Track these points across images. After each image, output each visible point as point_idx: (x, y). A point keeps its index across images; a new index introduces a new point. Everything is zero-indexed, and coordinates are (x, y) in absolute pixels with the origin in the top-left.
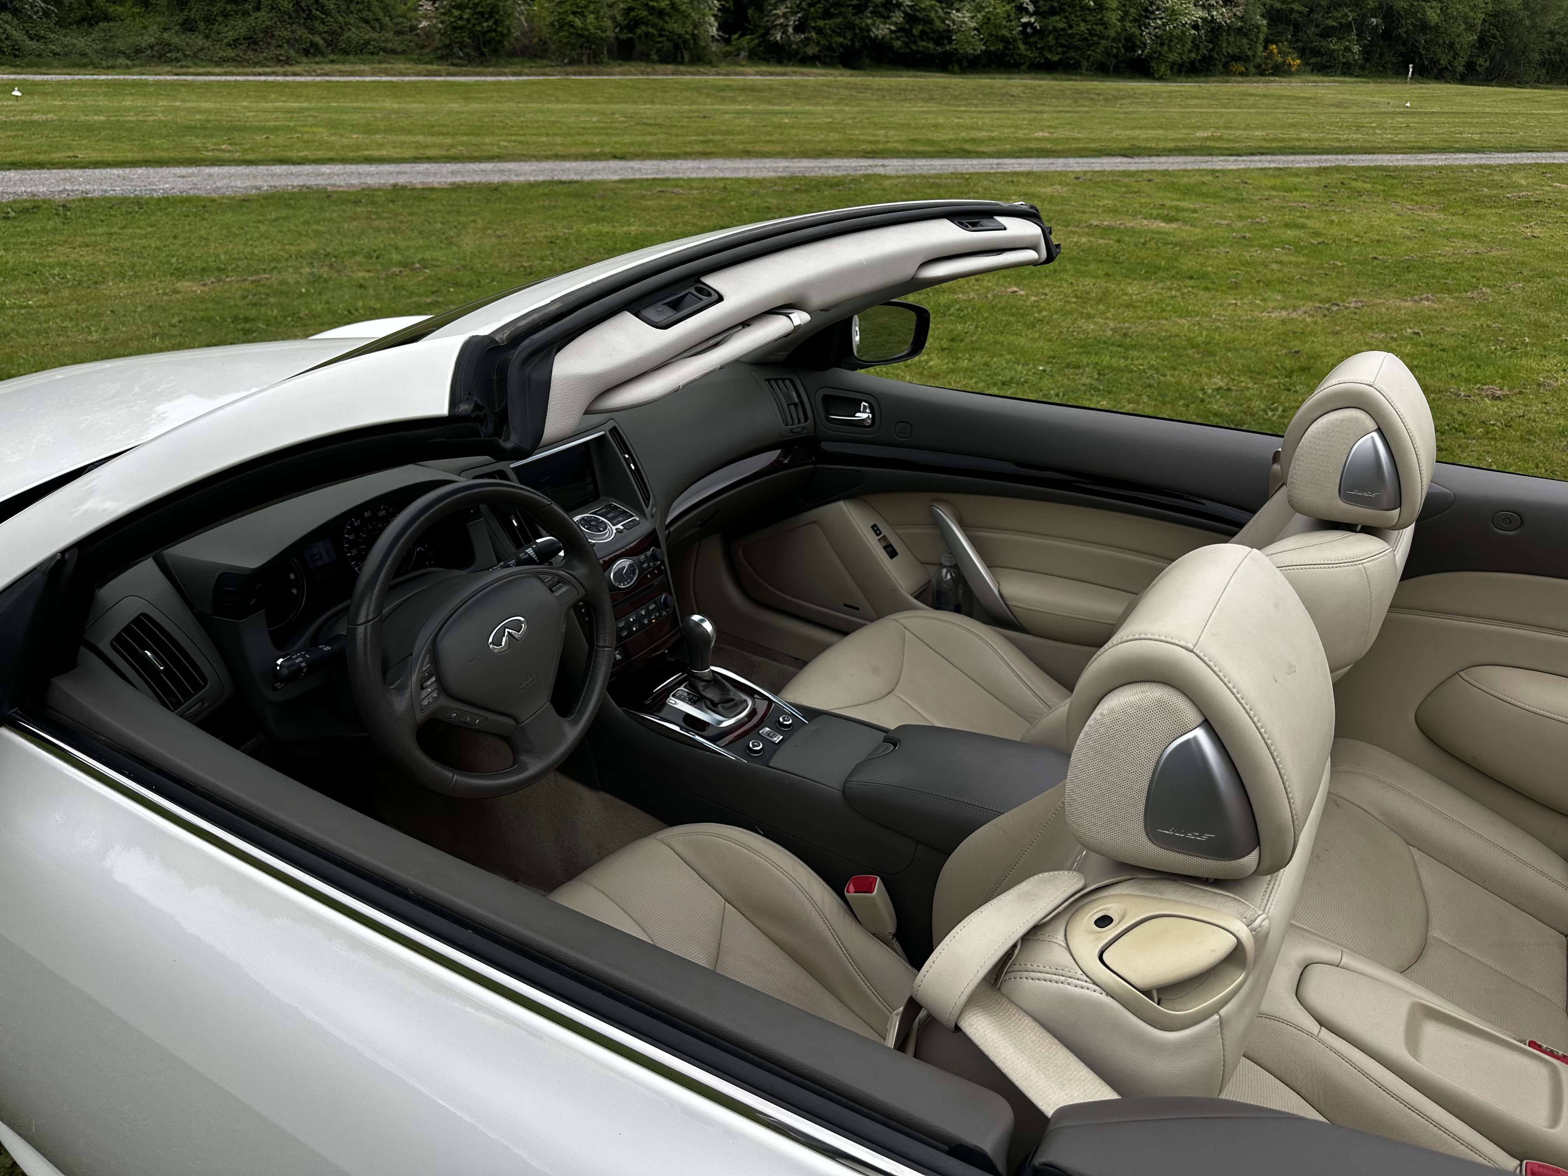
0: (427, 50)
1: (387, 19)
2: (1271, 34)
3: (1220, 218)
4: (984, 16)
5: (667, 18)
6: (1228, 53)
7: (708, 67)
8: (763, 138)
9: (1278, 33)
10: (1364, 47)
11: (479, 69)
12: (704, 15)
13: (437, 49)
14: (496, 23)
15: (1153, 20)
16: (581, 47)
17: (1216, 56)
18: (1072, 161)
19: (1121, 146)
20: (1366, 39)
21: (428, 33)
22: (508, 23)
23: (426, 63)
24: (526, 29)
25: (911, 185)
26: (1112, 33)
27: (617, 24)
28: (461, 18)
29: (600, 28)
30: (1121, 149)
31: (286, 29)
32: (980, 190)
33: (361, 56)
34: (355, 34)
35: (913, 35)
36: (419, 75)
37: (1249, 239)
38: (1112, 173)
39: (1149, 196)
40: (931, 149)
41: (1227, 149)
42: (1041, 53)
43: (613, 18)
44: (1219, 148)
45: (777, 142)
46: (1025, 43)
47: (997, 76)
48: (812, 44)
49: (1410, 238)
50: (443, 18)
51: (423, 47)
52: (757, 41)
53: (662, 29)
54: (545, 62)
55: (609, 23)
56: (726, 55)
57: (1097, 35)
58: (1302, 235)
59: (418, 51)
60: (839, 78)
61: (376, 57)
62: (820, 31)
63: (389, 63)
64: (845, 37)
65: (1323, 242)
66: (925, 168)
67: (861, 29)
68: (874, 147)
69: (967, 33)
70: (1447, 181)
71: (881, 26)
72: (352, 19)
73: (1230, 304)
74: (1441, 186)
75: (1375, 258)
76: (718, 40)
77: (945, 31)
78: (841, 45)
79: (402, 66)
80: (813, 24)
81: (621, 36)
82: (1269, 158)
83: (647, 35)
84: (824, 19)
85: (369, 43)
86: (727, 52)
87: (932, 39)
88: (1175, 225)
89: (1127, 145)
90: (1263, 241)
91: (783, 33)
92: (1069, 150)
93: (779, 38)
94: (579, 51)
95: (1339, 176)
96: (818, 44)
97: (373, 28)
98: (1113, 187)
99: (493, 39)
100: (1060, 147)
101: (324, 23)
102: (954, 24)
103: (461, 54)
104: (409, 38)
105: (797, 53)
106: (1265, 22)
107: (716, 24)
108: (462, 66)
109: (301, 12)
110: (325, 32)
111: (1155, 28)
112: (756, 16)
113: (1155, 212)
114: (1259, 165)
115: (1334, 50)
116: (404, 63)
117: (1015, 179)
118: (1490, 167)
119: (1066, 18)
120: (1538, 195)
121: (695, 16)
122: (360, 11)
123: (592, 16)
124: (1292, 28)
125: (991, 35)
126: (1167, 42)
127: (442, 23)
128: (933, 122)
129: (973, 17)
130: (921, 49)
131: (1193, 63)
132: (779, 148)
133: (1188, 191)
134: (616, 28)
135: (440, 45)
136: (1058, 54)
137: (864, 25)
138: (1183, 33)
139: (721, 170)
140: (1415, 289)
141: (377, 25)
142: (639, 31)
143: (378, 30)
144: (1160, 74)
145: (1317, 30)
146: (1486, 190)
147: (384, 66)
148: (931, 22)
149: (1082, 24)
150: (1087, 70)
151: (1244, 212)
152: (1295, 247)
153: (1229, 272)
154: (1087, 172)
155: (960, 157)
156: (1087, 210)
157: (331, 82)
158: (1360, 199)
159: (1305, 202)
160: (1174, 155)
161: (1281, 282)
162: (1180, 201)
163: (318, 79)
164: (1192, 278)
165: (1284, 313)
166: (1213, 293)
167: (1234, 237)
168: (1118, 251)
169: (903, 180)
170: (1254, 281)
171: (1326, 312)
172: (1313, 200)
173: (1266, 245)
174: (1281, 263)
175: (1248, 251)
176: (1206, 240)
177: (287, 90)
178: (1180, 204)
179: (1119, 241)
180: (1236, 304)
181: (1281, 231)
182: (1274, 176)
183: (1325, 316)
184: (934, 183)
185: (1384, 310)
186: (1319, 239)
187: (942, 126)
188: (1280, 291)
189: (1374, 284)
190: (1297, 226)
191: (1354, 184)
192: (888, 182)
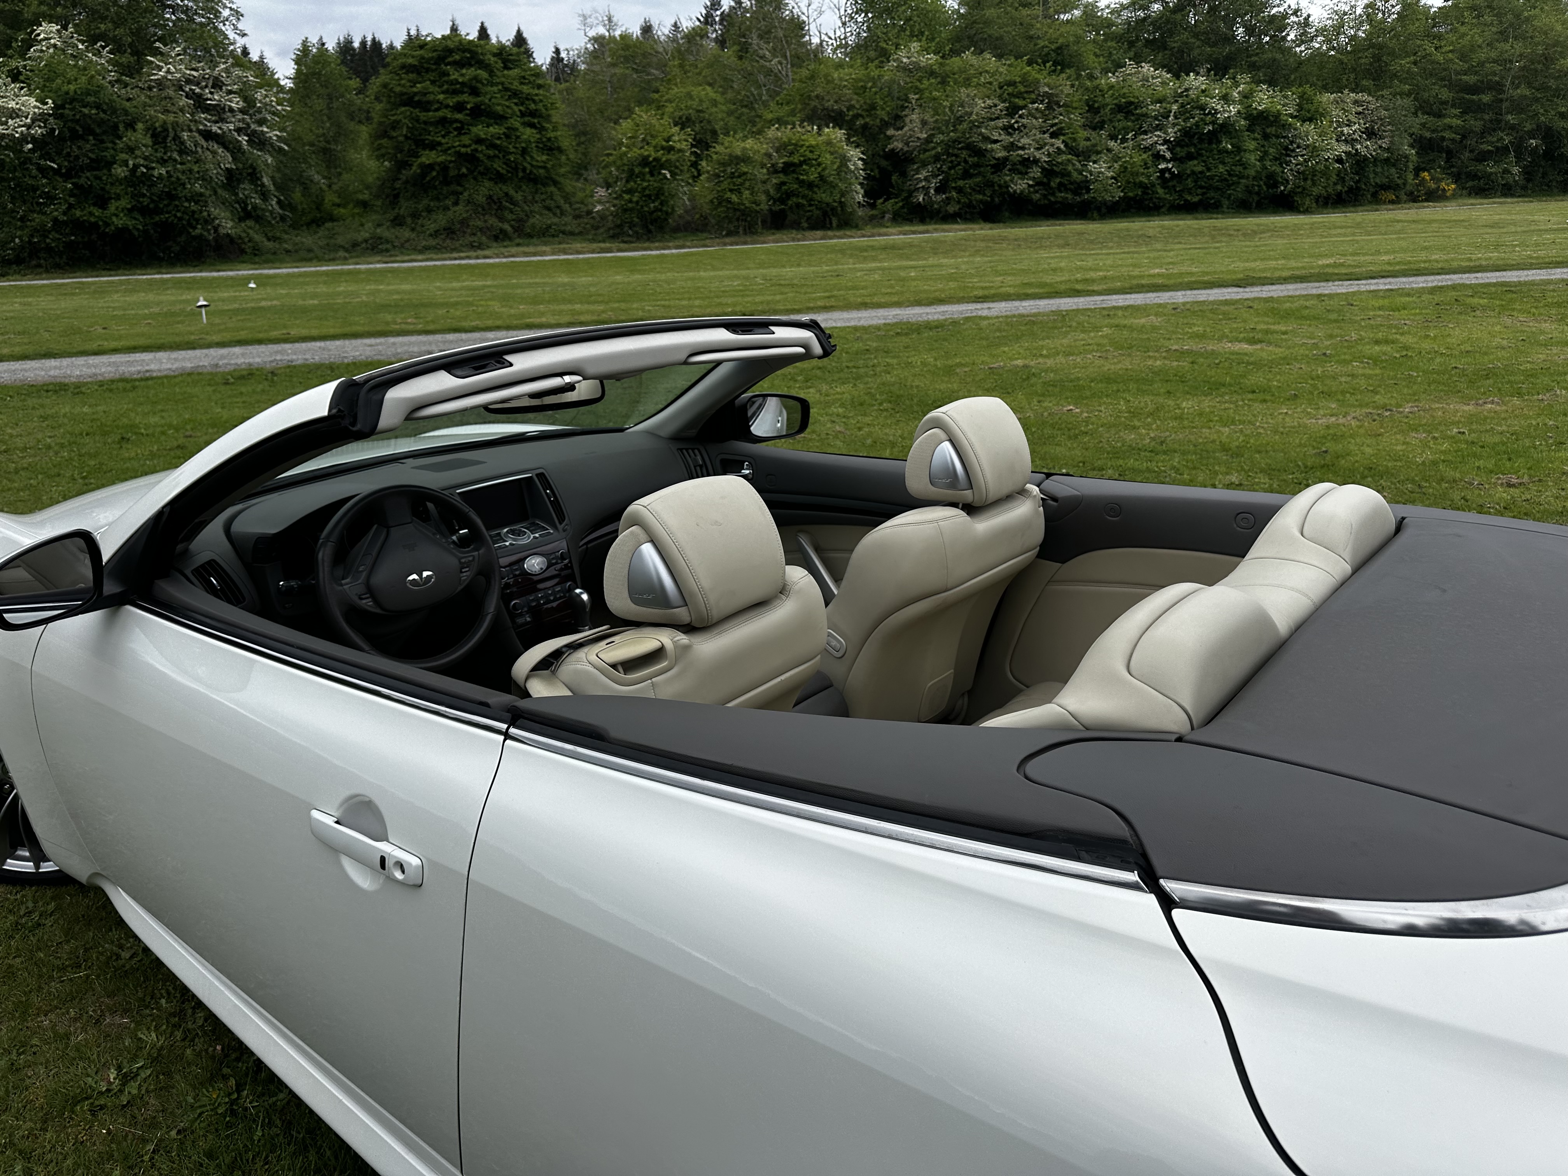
0: (601, 230)
1: (567, 205)
2: (1423, 163)
3: (1309, 338)
4: (1121, 166)
5: (816, 189)
6: (1376, 183)
7: (854, 231)
8: (883, 290)
9: (1430, 161)
10: (1524, 168)
11: (646, 245)
12: (850, 184)
13: (609, 229)
14: (661, 204)
15: (1294, 157)
16: (738, 220)
17: (1363, 187)
18: (1178, 293)
19: (1234, 277)
20: (1525, 160)
21: (602, 216)
22: (672, 202)
23: (600, 242)
24: (689, 207)
25: (1007, 324)
26: (1252, 173)
27: (770, 197)
28: (630, 201)
29: (755, 203)
30: (1234, 280)
31: (480, 220)
32: (1074, 324)
33: (543, 239)
34: (537, 221)
35: (1051, 188)
36: (593, 252)
37: (1331, 356)
38: (1214, 303)
39: (1245, 321)
40: (1041, 291)
41: (1344, 273)
42: (1181, 196)
43: (767, 193)
45: (896, 293)
46: (1163, 187)
47: (1136, 219)
48: (952, 203)
49: (1503, 348)
50: (615, 202)
51: (597, 228)
52: (901, 204)
53: (811, 200)
54: (705, 235)
55: (763, 197)
56: (872, 218)
57: (1237, 175)
58: (1389, 349)
59: (593, 232)
60: (977, 232)
61: (556, 239)
62: (960, 190)
63: (568, 243)
64: (984, 195)
65: (1406, 355)
66: (1029, 308)
67: (1000, 186)
68: (986, 292)
69: (1104, 182)
71: (1019, 181)
72: (536, 207)
73: (1281, 414)
75: (1456, 368)
76: (864, 206)
77: (1081, 182)
78: (981, 201)
79: (579, 245)
80: (953, 185)
81: (773, 208)
82: (1388, 280)
83: (798, 205)
84: (964, 180)
85: (550, 227)
86: (872, 215)
87: (1070, 190)
88: (1258, 347)
89: (1241, 276)
90: (1343, 357)
91: (925, 195)
92: (1181, 283)
93: (921, 199)
94: (736, 223)
95: (1455, 293)
96: (959, 202)
97: (555, 214)
98: (1211, 315)
99: (659, 218)
100: (1172, 282)
101: (512, 212)
102: (1091, 175)
103: (630, 232)
104: (586, 221)
105: (938, 211)
106: (1413, 151)
107: (862, 191)
108: (631, 242)
109: (493, 205)
110: (513, 220)
111: (1297, 165)
112: (900, 181)
113: (1242, 335)
114: (1373, 287)
115: (1491, 173)
116: (581, 243)
117: (1111, 313)
119: (1204, 161)
121: (842, 186)
122: (544, 200)
123: (747, 192)
124: (1444, 155)
125: (1129, 182)
126: (1310, 177)
127: (614, 206)
128: (1053, 266)
129: (1109, 168)
130: (1060, 199)
131: (1339, 195)
132: (895, 299)
133: (1287, 315)
134: (769, 201)
135: (612, 226)
136: (1197, 195)
137: (1002, 182)
138: (1326, 167)
139: (835, 321)
140: (1483, 393)
141: (558, 211)
142: (790, 202)
143: (559, 215)
144: (1305, 207)
145: (1472, 156)
147: (562, 246)
148: (1069, 174)
149: (1221, 166)
150: (1228, 208)
151: (1336, 331)
152: (1375, 361)
153: (1294, 385)
154: (1188, 303)
155: (1069, 297)
156: (1174, 337)
157: (516, 262)
158: (1474, 314)
159: (1409, 319)
160: (1288, 283)
161: (1343, 392)
162: (1274, 324)
163: (504, 260)
164: (1254, 392)
165: (1333, 419)
166: (1269, 404)
167: (1315, 355)
168: (1188, 372)
169: (1001, 319)
170: (1316, 393)
171: (1376, 417)
172: (1418, 318)
173: (1345, 360)
174: (1353, 375)
175: (1323, 367)
176: (1284, 358)
177: (477, 271)
178: (1272, 327)
179: (1192, 363)
180: (1286, 413)
181: (1368, 347)
182: (1384, 297)
183: (1374, 420)
184: (1031, 322)
185: (1440, 413)
186: (1404, 353)
187: (1061, 270)
188: (1339, 400)
189: (1441, 391)
190: (1387, 342)
191: (1469, 300)
192: (985, 322)
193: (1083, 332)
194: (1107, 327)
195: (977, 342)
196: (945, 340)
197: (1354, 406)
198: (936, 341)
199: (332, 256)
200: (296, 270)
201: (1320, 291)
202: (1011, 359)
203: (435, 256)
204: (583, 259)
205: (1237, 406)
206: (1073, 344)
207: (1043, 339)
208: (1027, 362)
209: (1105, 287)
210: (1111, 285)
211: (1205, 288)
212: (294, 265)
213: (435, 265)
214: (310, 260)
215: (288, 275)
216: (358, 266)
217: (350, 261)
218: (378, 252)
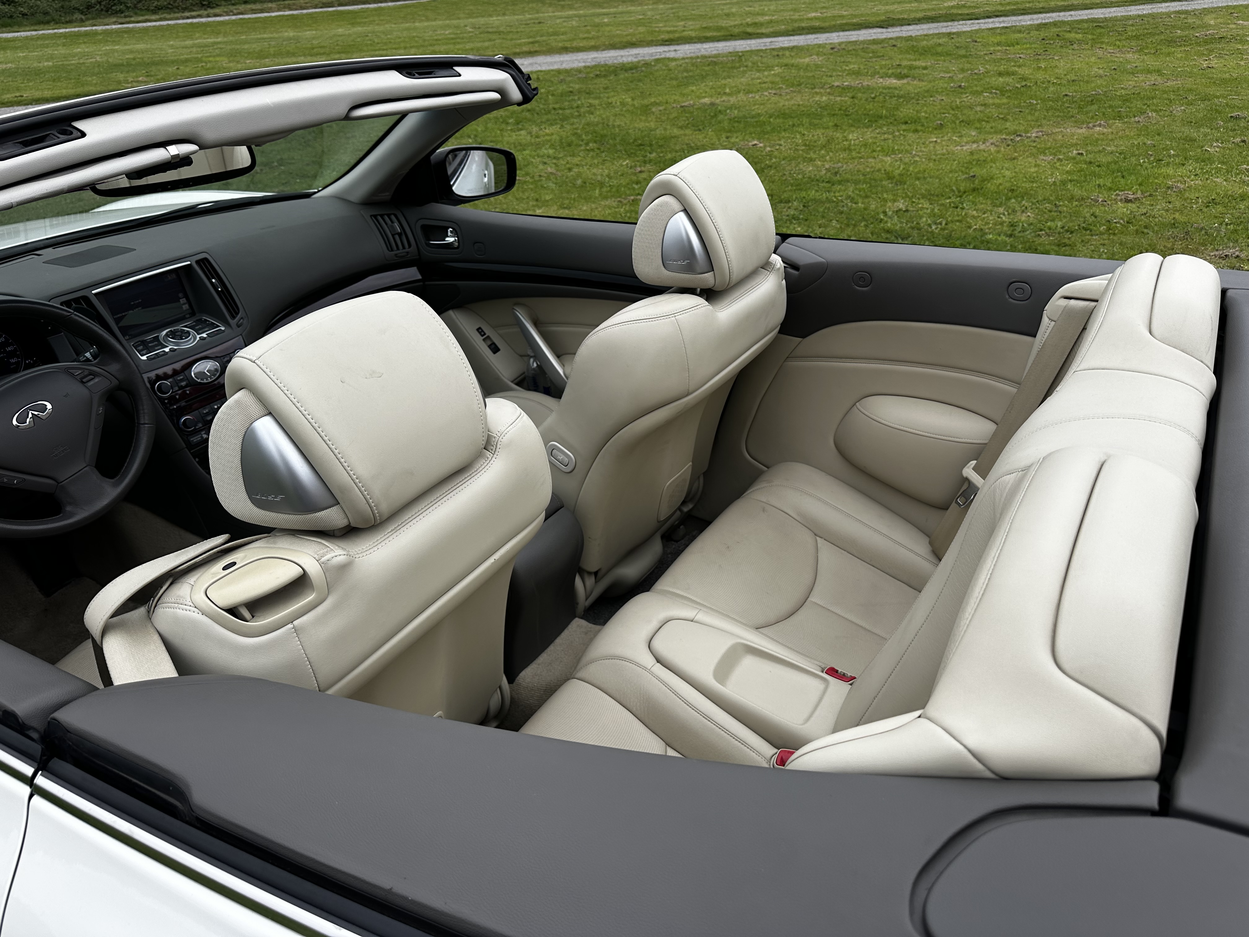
3: (945, 72)
8: (581, 36)
18: (834, 35)
19: (878, 19)
25: (693, 65)
30: (878, 22)
32: (750, 64)
37: (965, 87)
38: (863, 42)
39: (891, 58)
40: (718, 34)
41: (968, 14)
44: (961, 15)
45: (592, 38)
49: (1101, 77)
58: (1011, 80)
65: (1026, 85)
66: (709, 50)
68: (671, 36)
70: (1147, 27)
73: (931, 142)
74: (1141, 31)
75: (1066, 95)
82: (1002, 19)
88: (905, 81)
89: (883, 18)
90: (975, 89)
92: (834, 26)
95: (1055, 29)
98: (863, 54)
100: (827, 24)
113: (890, 71)
114: (991, 26)
117: (780, 53)
118: (1186, 12)
120: (1223, 32)
128: (727, 11)
132: (592, 43)
133: (925, 52)
139: (540, 65)
140: (1092, 118)
146: (1179, 32)
151: (967, 66)
152: (1002, 91)
153: (939, 116)
154: (842, 43)
155: (742, 39)
156: (834, 74)
157: (244, 19)
158: (1071, 47)
159: (1022, 53)
160: (922, 23)
161: (980, 121)
162: (915, 60)
163: (234, 17)
164: (906, 123)
165: (975, 146)
166: (920, 133)
167: (952, 87)
168: (850, 106)
169: (687, 61)
170: (958, 122)
171: (1010, 142)
172: (1029, 52)
173: (977, 91)
174: (985, 105)
175: (960, 98)
176: (928, 91)
177: (208, 29)
178: (914, 63)
179: (853, 98)
180: (936, 141)
181: (994, 79)
182: (1000, 34)
183: (1008, 145)
184: (712, 62)
185: (1060, 137)
186: (1024, 83)
187: (734, 15)
188: (977, 128)
189: (1058, 116)
190: (1008, 74)
191: (1068, 35)
192: (674, 64)
193: (759, 71)
194: (777, 66)
195: (668, 82)
196: (640, 80)
197: (990, 133)
198: (632, 82)
199: (68, 19)
200: (34, 33)
201: (948, 30)
202: (699, 98)
203: (168, 16)
204: (307, 14)
205: (894, 137)
206: (750, 82)
207: (725, 78)
208: (713, 100)
209: (771, 30)
210: (777, 28)
211: (855, 29)
212: (32, 28)
213: (168, 25)
214: (48, 23)
215: (27, 38)
216: (94, 28)
217: (87, 23)
218: (112, 14)
